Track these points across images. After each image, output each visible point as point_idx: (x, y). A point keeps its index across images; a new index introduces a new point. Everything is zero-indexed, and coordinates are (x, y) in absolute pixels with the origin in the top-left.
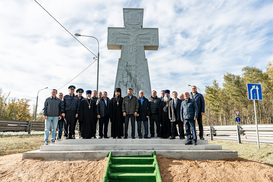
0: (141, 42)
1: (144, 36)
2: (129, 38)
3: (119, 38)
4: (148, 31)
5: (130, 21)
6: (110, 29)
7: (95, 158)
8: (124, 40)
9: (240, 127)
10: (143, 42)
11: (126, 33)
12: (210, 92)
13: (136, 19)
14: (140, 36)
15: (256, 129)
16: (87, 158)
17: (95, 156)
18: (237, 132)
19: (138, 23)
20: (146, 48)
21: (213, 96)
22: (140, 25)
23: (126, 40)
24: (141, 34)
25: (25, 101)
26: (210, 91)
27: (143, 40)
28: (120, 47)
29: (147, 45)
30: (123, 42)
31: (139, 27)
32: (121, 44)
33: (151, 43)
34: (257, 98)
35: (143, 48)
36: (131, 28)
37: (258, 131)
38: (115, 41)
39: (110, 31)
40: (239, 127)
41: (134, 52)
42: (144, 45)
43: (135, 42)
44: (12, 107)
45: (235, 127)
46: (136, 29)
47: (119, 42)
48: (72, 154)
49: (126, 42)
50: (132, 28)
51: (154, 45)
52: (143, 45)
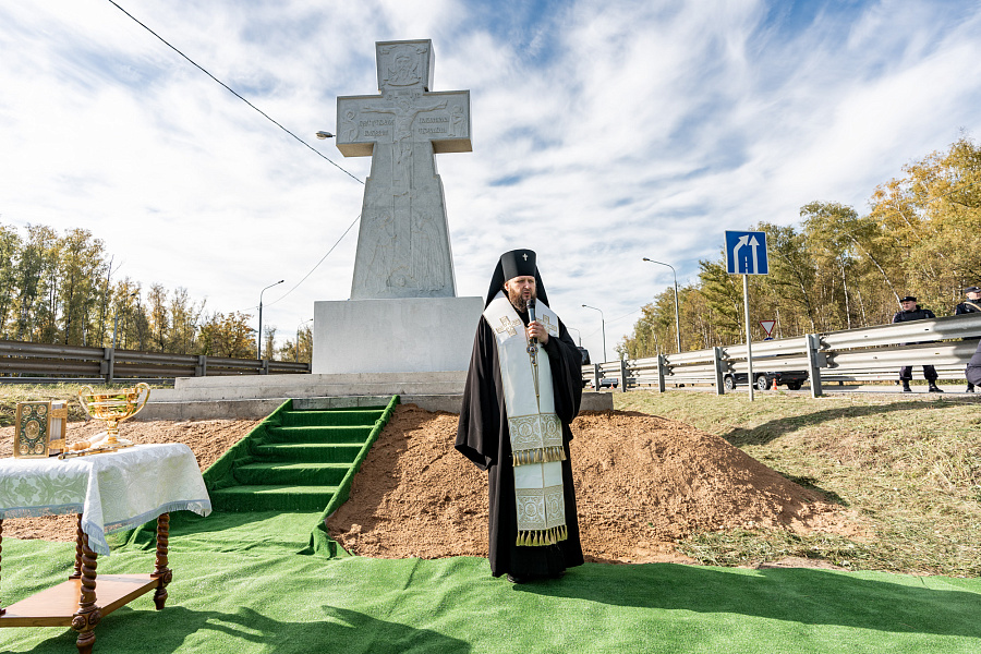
0: (424, 131)
1: (433, 115)
2: (392, 123)
3: (365, 124)
4: (440, 101)
5: (395, 77)
6: (342, 102)
7: (253, 415)
8: (379, 128)
9: (724, 353)
10: (430, 131)
11: (384, 110)
12: (712, 276)
13: (411, 70)
14: (421, 115)
15: (748, 356)
16: (234, 414)
17: (253, 409)
18: (714, 367)
19: (417, 80)
20: (437, 147)
21: (721, 288)
22: (420, 85)
23: (383, 128)
24: (423, 111)
25: (238, 319)
26: (712, 273)
27: (428, 126)
28: (369, 148)
29: (440, 137)
30: (376, 134)
31: (418, 91)
32: (371, 139)
33: (450, 131)
34: (751, 271)
35: (429, 148)
36: (396, 93)
37: (752, 359)
38: (356, 132)
39: (343, 107)
40: (721, 353)
41: (406, 158)
42: (433, 138)
43: (408, 134)
44: (211, 332)
45: (710, 354)
46: (408, 96)
47: (367, 134)
48: (200, 407)
49: (385, 133)
50: (400, 94)
51: (458, 136)
52: (427, 138)
